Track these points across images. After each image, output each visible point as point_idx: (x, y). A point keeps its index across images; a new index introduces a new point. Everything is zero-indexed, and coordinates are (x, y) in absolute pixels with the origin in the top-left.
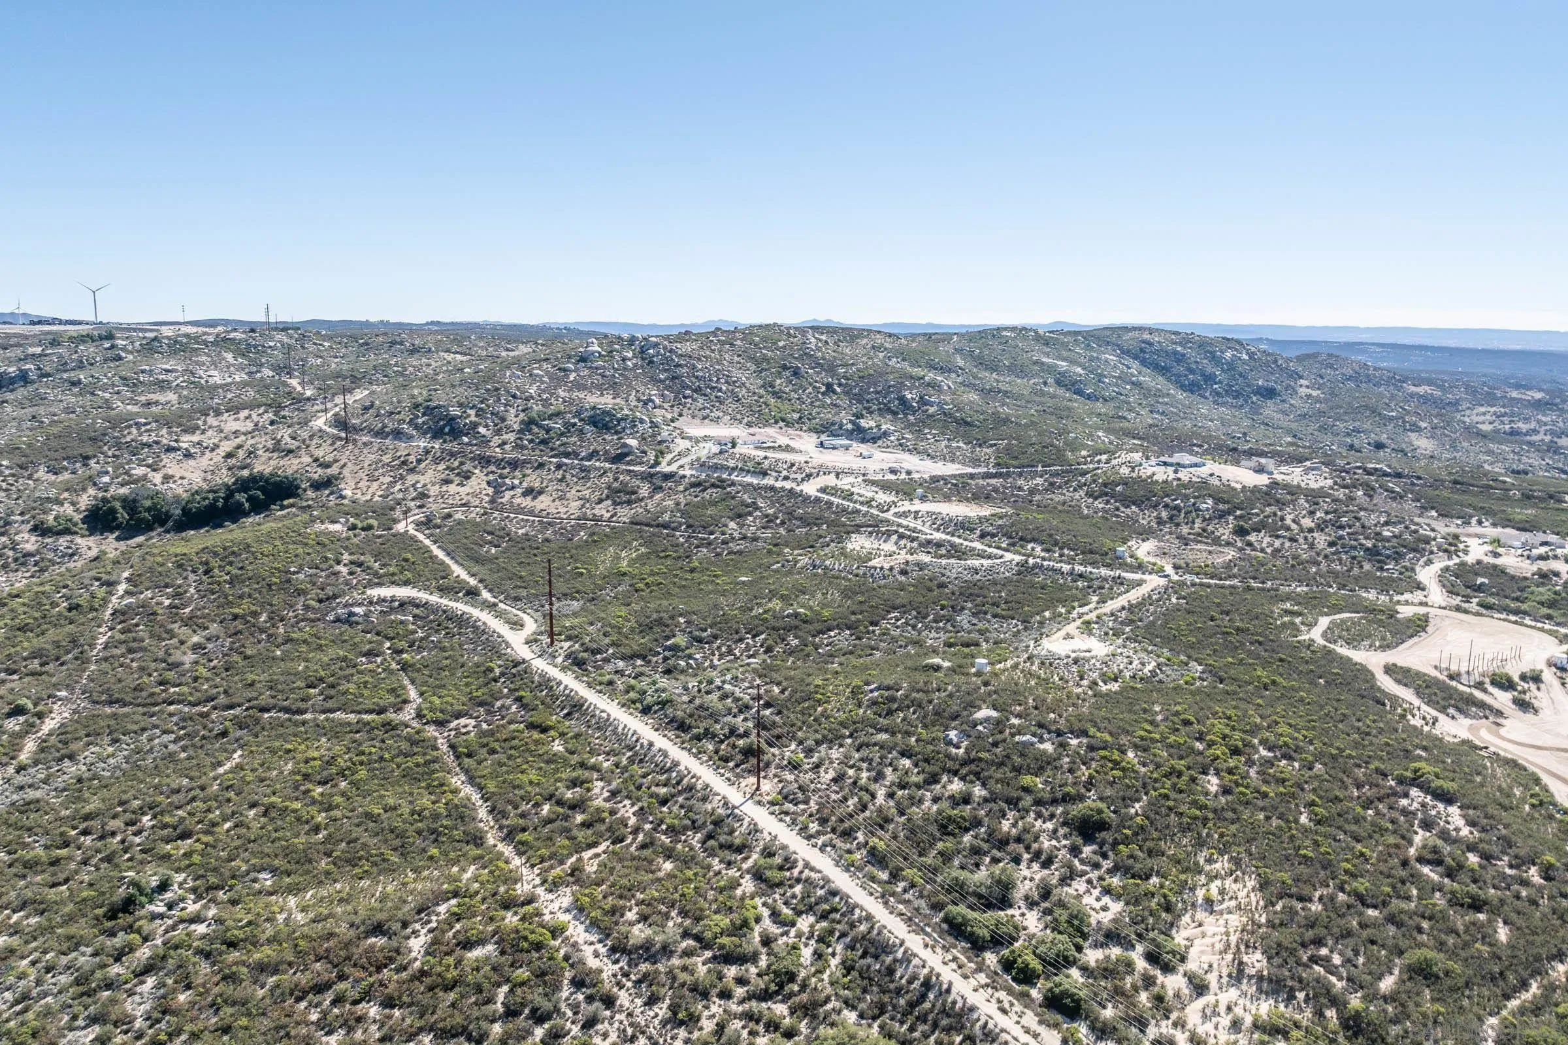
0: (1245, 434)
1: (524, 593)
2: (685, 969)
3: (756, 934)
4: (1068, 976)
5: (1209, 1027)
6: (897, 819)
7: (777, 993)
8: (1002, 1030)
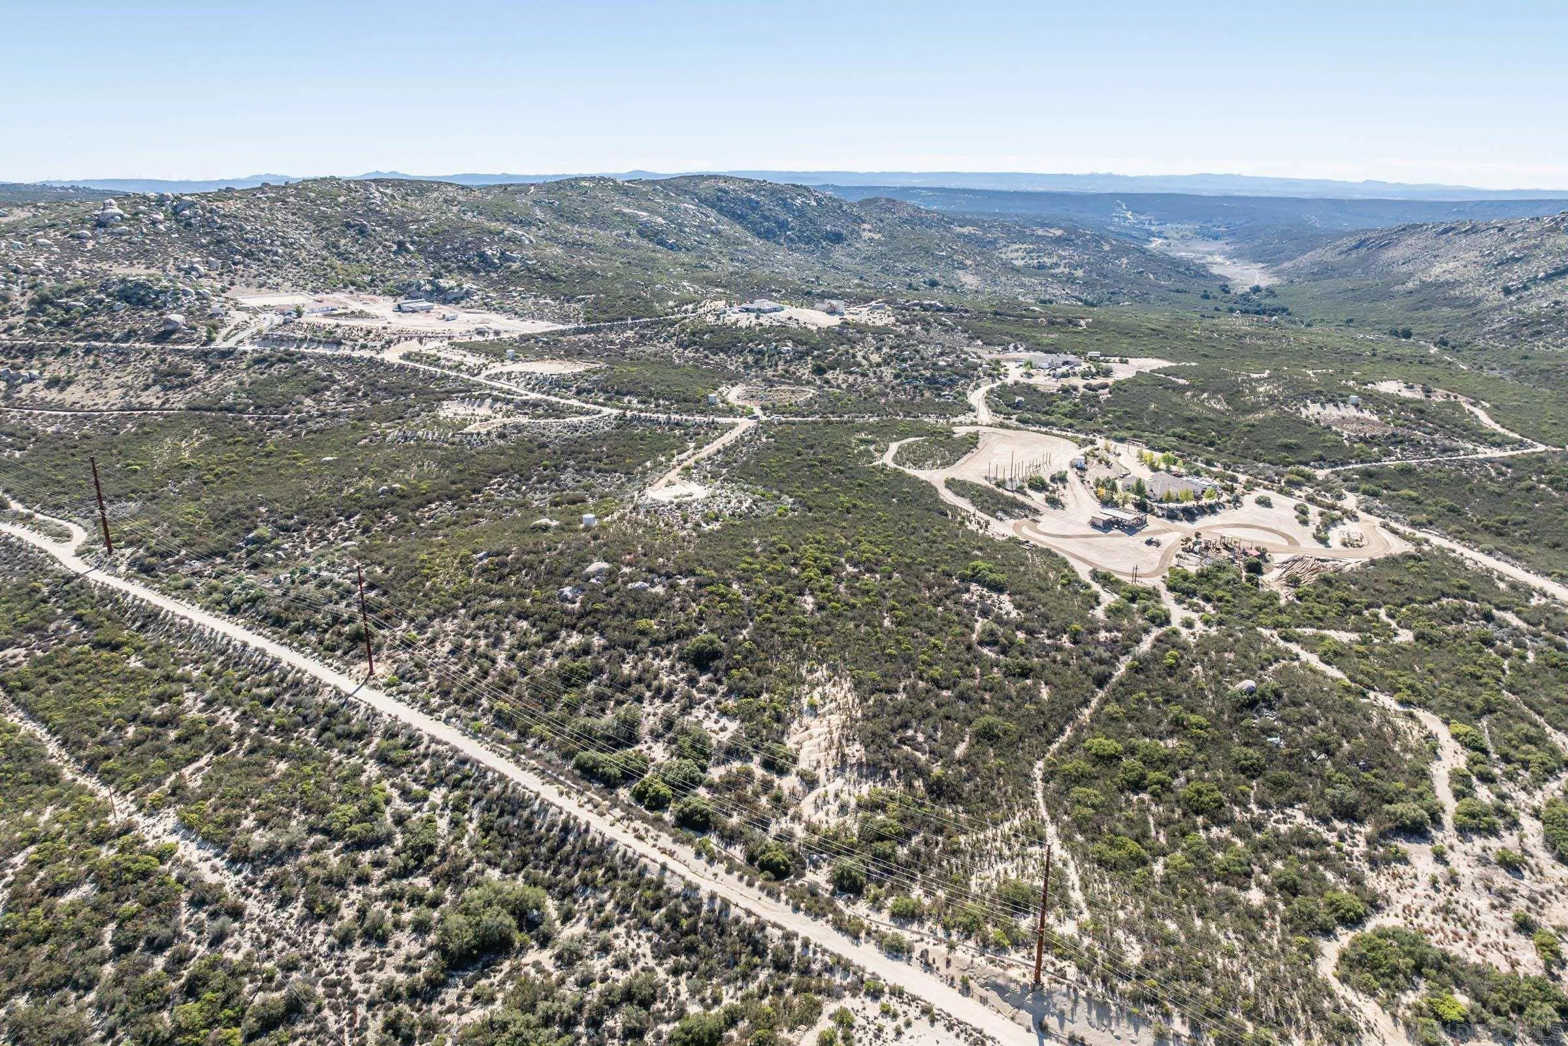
0: (817, 278)
1: (66, 499)
2: (316, 864)
3: (388, 816)
4: (696, 795)
5: (821, 815)
6: (520, 680)
7: (417, 867)
8: (641, 856)
